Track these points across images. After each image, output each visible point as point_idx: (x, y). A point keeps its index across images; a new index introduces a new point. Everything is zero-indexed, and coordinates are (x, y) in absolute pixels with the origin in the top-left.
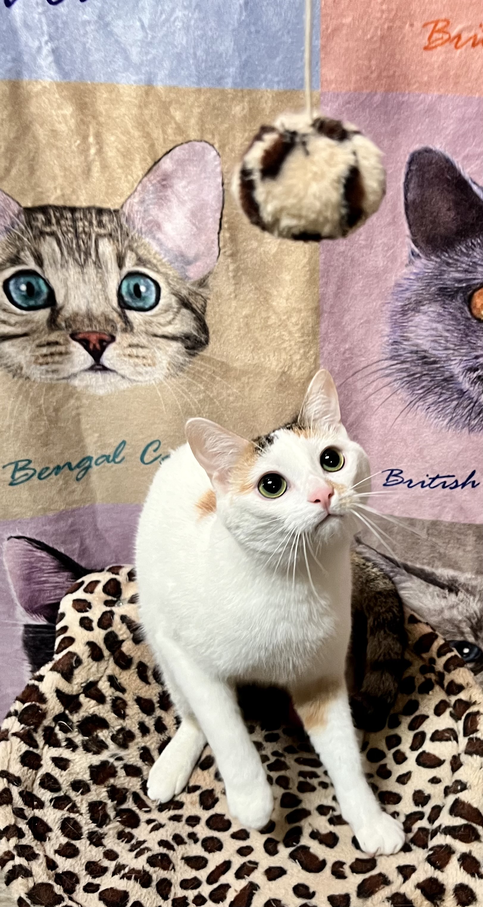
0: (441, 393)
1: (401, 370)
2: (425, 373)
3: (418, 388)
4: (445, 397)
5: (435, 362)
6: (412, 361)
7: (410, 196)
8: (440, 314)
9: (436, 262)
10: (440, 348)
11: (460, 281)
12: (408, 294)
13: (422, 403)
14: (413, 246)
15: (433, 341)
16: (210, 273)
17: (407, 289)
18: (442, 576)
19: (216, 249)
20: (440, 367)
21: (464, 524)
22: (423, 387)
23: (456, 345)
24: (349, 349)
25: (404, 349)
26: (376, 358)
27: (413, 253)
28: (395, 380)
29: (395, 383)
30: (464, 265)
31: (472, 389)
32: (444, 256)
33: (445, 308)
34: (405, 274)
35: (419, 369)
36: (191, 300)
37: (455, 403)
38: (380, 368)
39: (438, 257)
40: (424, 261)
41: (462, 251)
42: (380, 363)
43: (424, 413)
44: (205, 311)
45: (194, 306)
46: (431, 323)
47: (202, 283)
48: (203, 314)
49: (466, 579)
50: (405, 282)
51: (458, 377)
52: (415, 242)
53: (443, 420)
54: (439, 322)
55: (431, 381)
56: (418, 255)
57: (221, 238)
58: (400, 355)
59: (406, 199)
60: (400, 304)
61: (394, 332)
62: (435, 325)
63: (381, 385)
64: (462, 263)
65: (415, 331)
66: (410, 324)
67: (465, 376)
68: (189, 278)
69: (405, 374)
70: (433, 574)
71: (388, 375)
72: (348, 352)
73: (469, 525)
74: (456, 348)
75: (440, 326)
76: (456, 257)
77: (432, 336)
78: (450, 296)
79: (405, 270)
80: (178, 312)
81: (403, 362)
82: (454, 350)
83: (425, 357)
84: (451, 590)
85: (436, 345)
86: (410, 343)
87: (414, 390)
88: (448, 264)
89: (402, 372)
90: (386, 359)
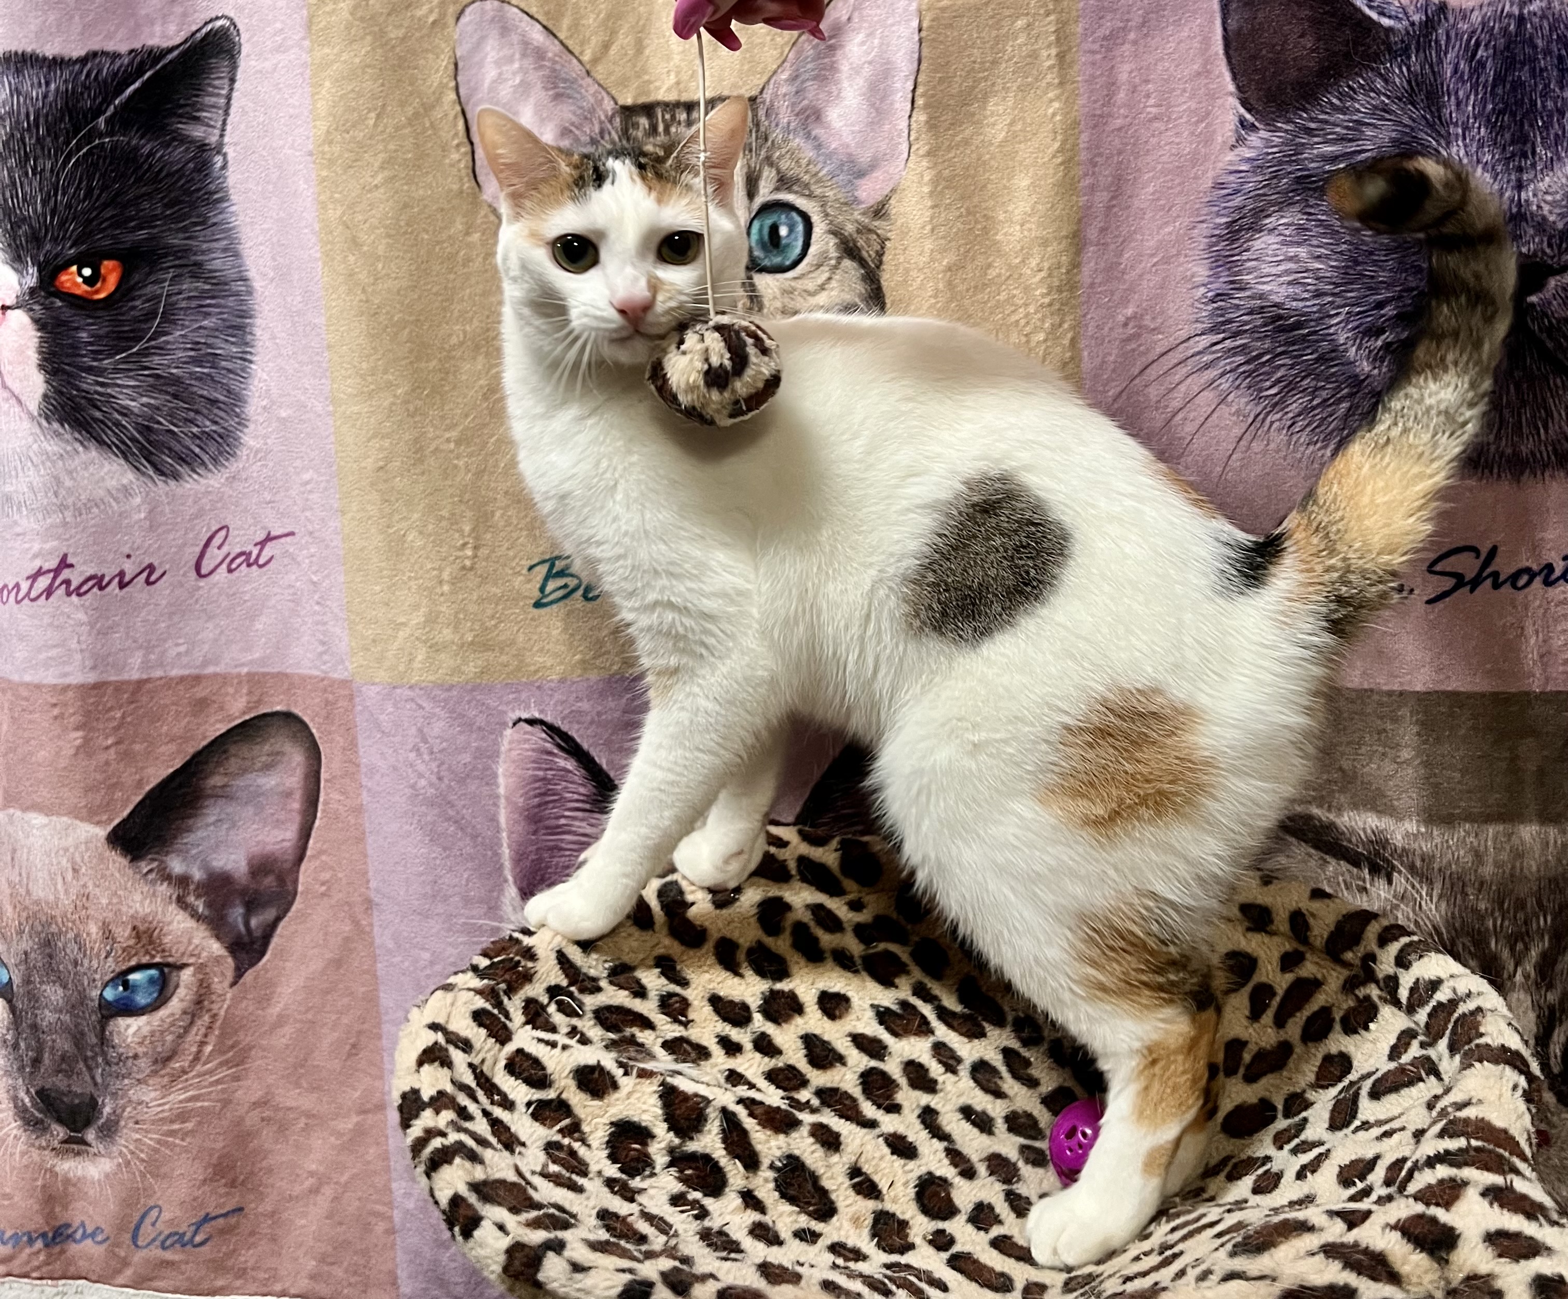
0: (1317, 389)
1: (1234, 352)
2: (1279, 350)
3: (1268, 384)
4: (1324, 394)
5: (1298, 325)
6: (1253, 331)
7: (1233, 24)
8: (1301, 229)
9: (1286, 131)
10: (1306, 295)
11: (1334, 159)
12: (1238, 201)
13: (1278, 416)
14: (1242, 111)
15: (1290, 283)
16: (893, 191)
17: (1237, 192)
18: (1353, 831)
19: (905, 147)
20: (1309, 334)
21: (1390, 693)
22: (1279, 381)
23: (1337, 285)
24: (1135, 316)
25: (1237, 307)
26: (1184, 334)
27: (1242, 122)
28: (1222, 375)
29: (1223, 380)
30: (1338, 129)
31: (1376, 372)
32: (1301, 118)
33: (1310, 214)
34: (1231, 163)
35: (1267, 344)
36: (861, 243)
37: (1345, 405)
38: (1191, 352)
39: (1289, 121)
40: (1263, 134)
41: (1332, 104)
42: (1192, 341)
43: (1283, 436)
44: (881, 262)
45: (865, 254)
46: (1285, 249)
47: (879, 211)
48: (878, 267)
49: (1407, 835)
50: (1232, 178)
51: (1346, 351)
52: (1244, 103)
53: (1325, 447)
54: (1299, 244)
55: (1292, 367)
56: (1253, 125)
57: (914, 126)
58: (1230, 321)
59: (1225, 29)
60: (1224, 220)
61: (1217, 276)
62: (1292, 251)
63: (1196, 389)
64: (1336, 125)
65: (1255, 269)
66: (1245, 256)
67: (1359, 348)
68: (860, 203)
69: (1240, 359)
70: (1331, 826)
71: (1207, 366)
72: (1131, 325)
73: (1401, 694)
74: (1337, 290)
75: (1302, 252)
76: (1321, 117)
77: (1287, 272)
78: (1315, 190)
79: (1230, 156)
80: (836, 267)
81: (1235, 335)
82: (1333, 295)
83: (1280, 317)
84: (1375, 870)
85: (1298, 290)
86: (1248, 293)
87: (1261, 390)
88: (1309, 132)
89: (1234, 355)
90: (1202, 334)
